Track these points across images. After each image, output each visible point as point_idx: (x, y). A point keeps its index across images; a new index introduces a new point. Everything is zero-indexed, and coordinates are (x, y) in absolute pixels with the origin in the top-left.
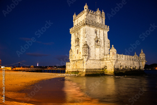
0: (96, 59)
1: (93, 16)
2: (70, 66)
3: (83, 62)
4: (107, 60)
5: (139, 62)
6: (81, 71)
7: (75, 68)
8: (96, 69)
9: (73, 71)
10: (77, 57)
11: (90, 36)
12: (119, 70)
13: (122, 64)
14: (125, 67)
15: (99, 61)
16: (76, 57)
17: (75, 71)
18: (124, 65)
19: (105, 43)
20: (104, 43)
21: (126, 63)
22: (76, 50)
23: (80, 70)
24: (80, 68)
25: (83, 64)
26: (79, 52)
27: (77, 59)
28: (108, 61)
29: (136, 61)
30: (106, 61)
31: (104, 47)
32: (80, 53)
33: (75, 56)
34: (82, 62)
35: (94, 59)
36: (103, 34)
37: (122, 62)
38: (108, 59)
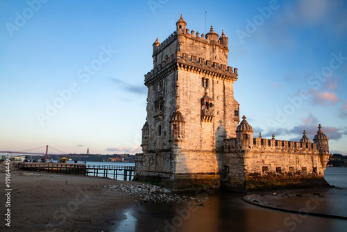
0: (203, 149)
1: (197, 44)
2: (144, 164)
3: (171, 156)
4: (230, 152)
5: (312, 158)
6: (165, 178)
7: (153, 168)
8: (203, 174)
9: (149, 176)
10: (158, 142)
11: (189, 93)
12: (260, 177)
13: (267, 162)
14: (275, 169)
15: (211, 154)
16: (155, 143)
17: (153, 177)
18: (272, 165)
19: (227, 110)
20: (224, 110)
21: (278, 161)
22: (158, 125)
23: (164, 175)
24: (164, 170)
25: (169, 161)
26: (162, 130)
27: (159, 147)
28: (232, 155)
29: (305, 154)
30: (228, 155)
31: (225, 118)
32: (165, 133)
33: (155, 139)
34: (169, 156)
35: (198, 148)
36: (222, 89)
37: (268, 158)
38: (231, 150)
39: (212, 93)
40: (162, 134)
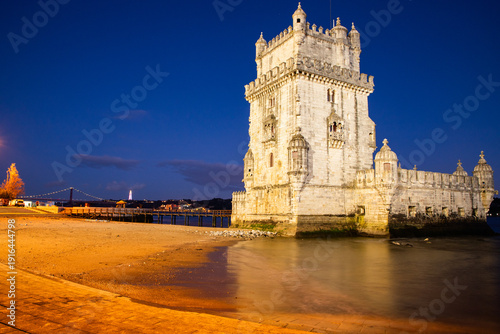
0: (331, 184)
1: (320, 44)
2: (247, 204)
3: (290, 193)
4: (365, 187)
5: (471, 195)
6: (282, 222)
7: (261, 210)
8: (331, 216)
9: (256, 221)
10: (268, 175)
11: (312, 110)
12: (406, 220)
13: (414, 201)
14: (424, 210)
15: (340, 190)
16: (265, 177)
17: (263, 222)
18: (421, 204)
19: (360, 132)
20: (357, 133)
21: (428, 199)
22: (268, 153)
23: (280, 219)
24: (279, 212)
25: (288, 200)
26: (275, 160)
27: (270, 181)
28: (368, 191)
29: (462, 191)
30: (362, 191)
31: (357, 144)
32: (280, 164)
33: (263, 172)
34: (287, 193)
35: (325, 183)
36: (354, 104)
37: (416, 195)
38: (368, 184)
39: (340, 110)
40: (275, 164)
